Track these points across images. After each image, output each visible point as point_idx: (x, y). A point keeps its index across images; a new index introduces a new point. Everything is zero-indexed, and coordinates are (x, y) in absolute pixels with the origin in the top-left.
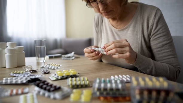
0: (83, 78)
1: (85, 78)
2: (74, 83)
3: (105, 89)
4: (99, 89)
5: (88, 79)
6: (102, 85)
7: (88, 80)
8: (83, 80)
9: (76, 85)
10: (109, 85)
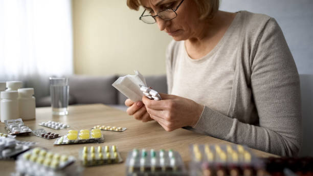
0: (108, 148)
1: (112, 147)
2: (91, 156)
3: (148, 169)
4: (136, 169)
5: (117, 148)
6: (142, 162)
7: (116, 151)
8: (108, 151)
9: (94, 160)
10: (153, 161)
